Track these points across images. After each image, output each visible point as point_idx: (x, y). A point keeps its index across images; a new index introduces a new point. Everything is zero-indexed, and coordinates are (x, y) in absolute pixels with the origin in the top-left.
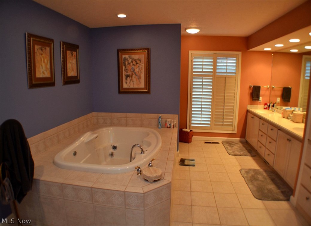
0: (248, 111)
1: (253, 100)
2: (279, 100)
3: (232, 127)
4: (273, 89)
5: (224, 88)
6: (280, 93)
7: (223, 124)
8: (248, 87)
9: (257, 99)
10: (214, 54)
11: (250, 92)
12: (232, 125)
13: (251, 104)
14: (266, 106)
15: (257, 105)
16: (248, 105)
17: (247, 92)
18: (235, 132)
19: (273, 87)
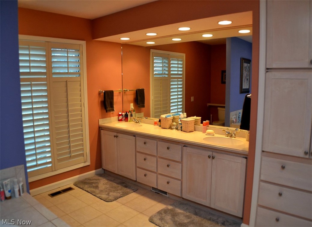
0: (100, 128)
1: (107, 112)
2: (132, 106)
3: (83, 156)
4: (125, 93)
5: (66, 99)
6: (131, 97)
7: (71, 156)
8: (97, 93)
9: (111, 109)
10: (46, 42)
11: (100, 100)
12: (82, 155)
13: (103, 117)
14: (120, 117)
15: (110, 117)
16: (99, 120)
17: (97, 101)
18: (88, 163)
19: (125, 90)
